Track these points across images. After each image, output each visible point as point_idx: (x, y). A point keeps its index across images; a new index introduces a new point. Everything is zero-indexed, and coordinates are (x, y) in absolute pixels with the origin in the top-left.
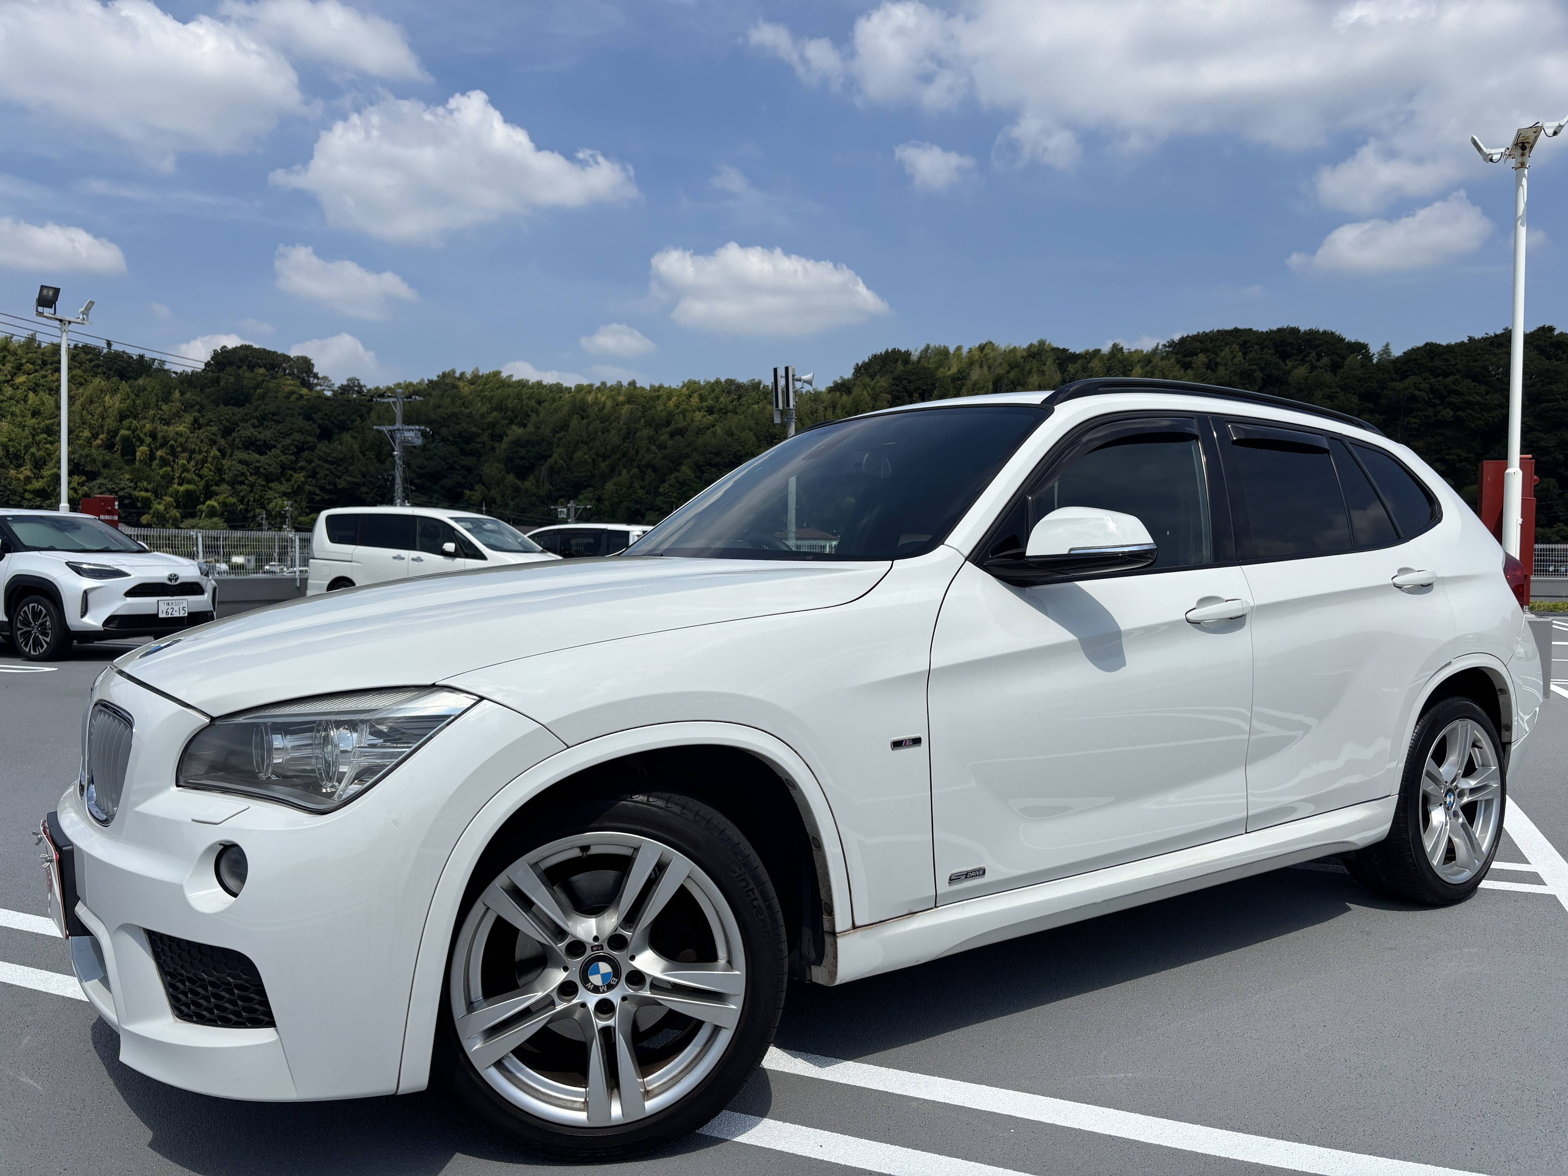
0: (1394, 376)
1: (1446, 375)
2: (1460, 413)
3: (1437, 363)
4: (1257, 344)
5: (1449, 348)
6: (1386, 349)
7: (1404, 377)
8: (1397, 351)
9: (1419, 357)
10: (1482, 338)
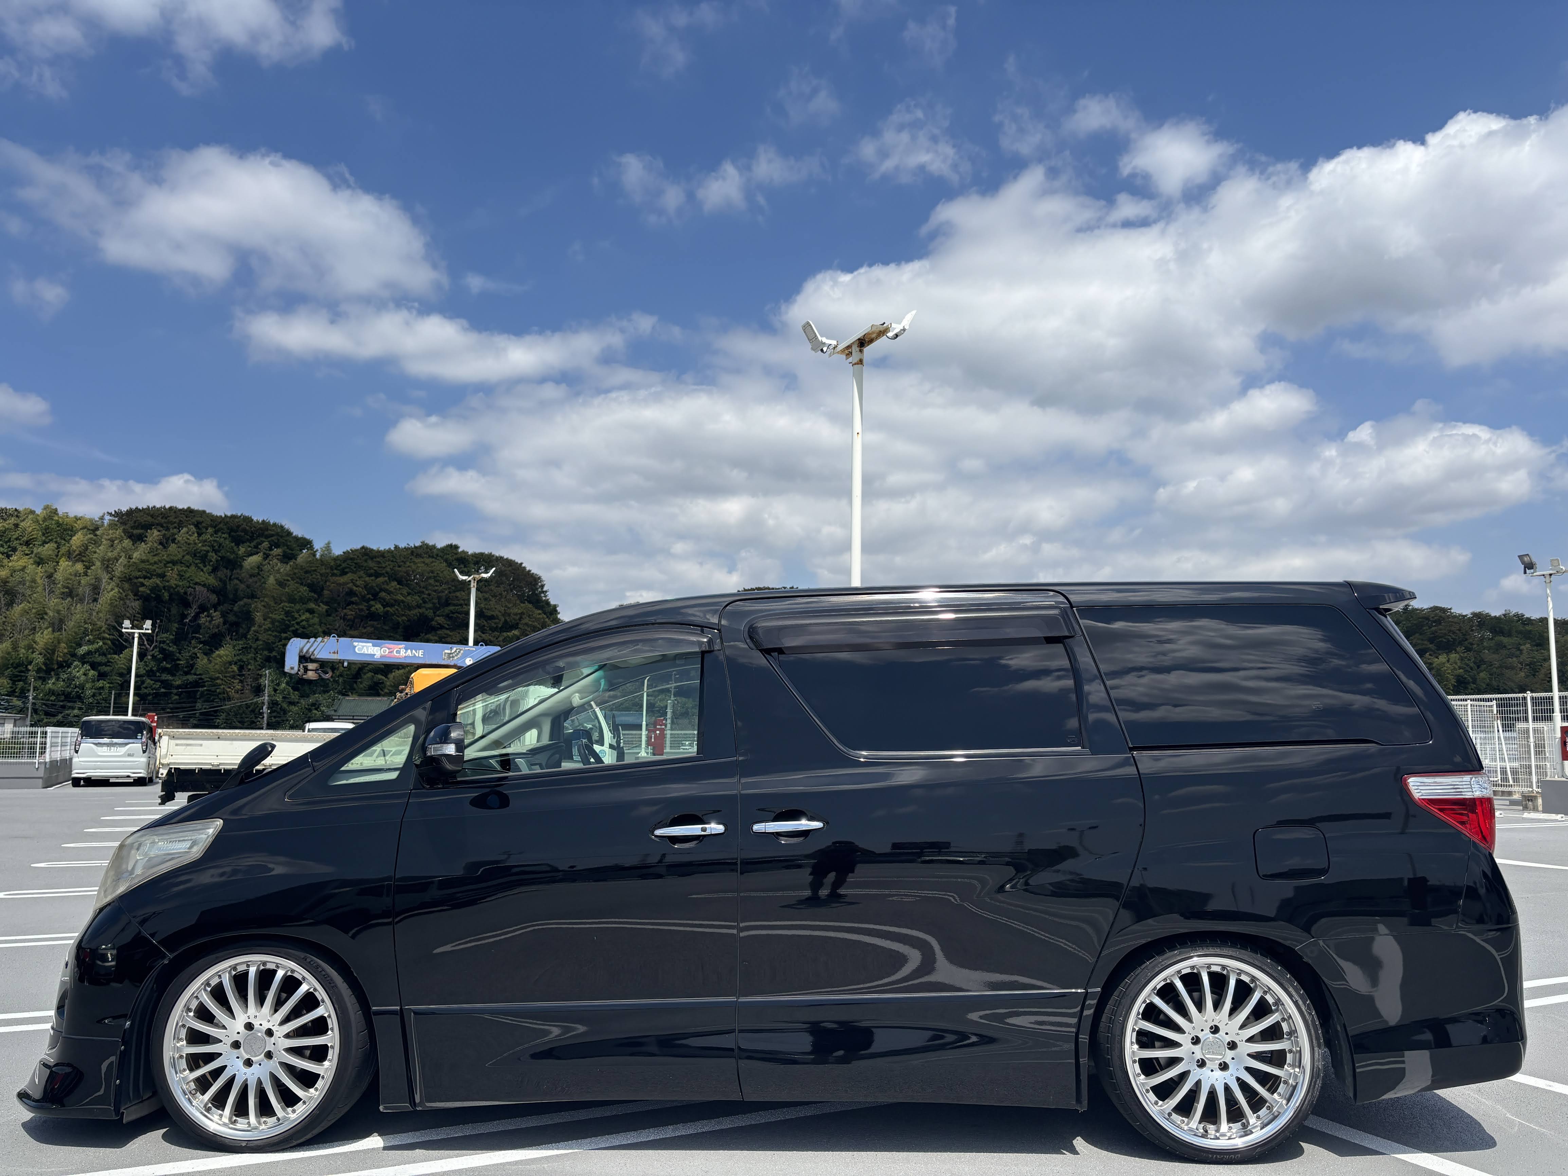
0: (335, 571)
1: (377, 575)
2: (388, 609)
3: (371, 564)
4: (212, 526)
5: (381, 554)
6: (328, 547)
7: (344, 573)
8: (338, 551)
9: (356, 557)
10: (405, 548)
